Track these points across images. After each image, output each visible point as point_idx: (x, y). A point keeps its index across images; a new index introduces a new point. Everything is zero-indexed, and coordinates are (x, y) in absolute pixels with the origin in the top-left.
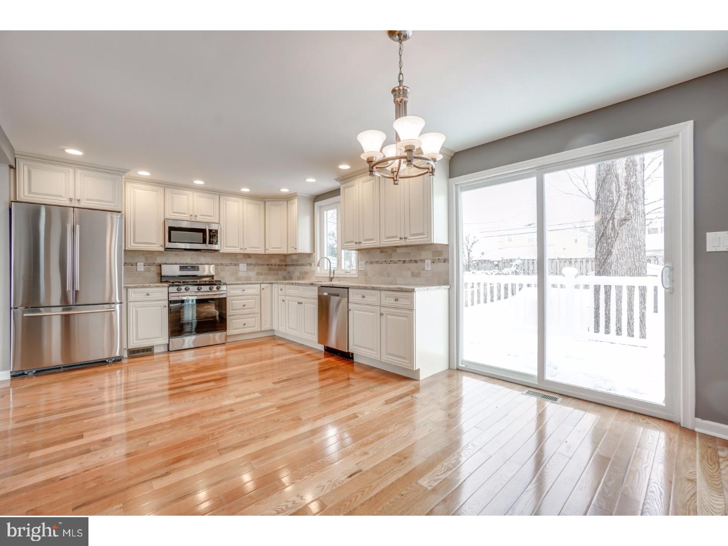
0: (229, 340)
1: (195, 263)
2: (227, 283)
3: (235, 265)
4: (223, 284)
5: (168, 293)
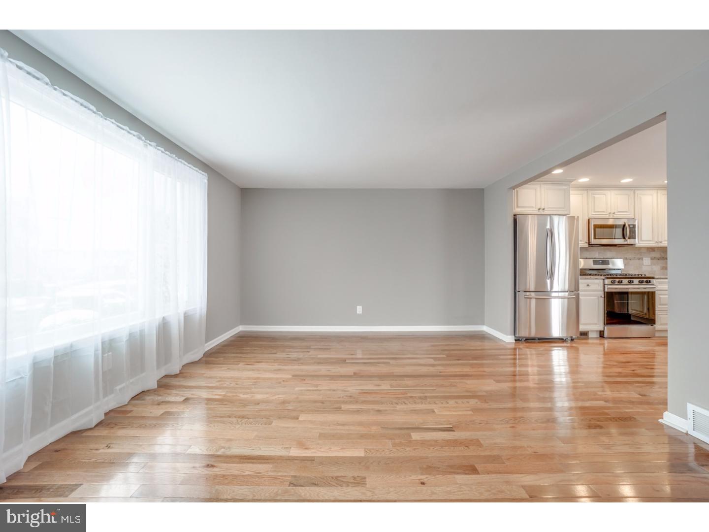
0: (657, 335)
1: (602, 257)
2: (656, 277)
3: (639, 259)
4: (653, 278)
5: (604, 285)
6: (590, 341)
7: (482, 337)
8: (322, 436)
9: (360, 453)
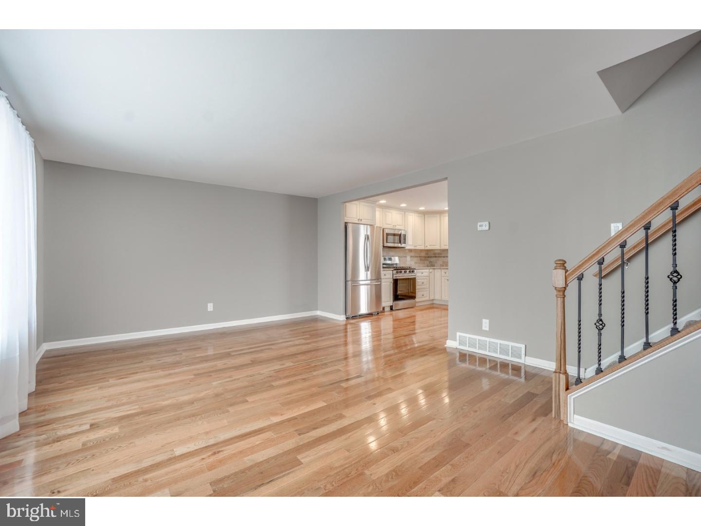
0: (417, 305)
3: (406, 257)
4: (415, 269)
5: (393, 274)
6: (386, 313)
7: (315, 320)
8: (284, 404)
9: (321, 404)
